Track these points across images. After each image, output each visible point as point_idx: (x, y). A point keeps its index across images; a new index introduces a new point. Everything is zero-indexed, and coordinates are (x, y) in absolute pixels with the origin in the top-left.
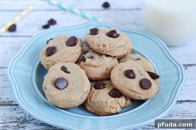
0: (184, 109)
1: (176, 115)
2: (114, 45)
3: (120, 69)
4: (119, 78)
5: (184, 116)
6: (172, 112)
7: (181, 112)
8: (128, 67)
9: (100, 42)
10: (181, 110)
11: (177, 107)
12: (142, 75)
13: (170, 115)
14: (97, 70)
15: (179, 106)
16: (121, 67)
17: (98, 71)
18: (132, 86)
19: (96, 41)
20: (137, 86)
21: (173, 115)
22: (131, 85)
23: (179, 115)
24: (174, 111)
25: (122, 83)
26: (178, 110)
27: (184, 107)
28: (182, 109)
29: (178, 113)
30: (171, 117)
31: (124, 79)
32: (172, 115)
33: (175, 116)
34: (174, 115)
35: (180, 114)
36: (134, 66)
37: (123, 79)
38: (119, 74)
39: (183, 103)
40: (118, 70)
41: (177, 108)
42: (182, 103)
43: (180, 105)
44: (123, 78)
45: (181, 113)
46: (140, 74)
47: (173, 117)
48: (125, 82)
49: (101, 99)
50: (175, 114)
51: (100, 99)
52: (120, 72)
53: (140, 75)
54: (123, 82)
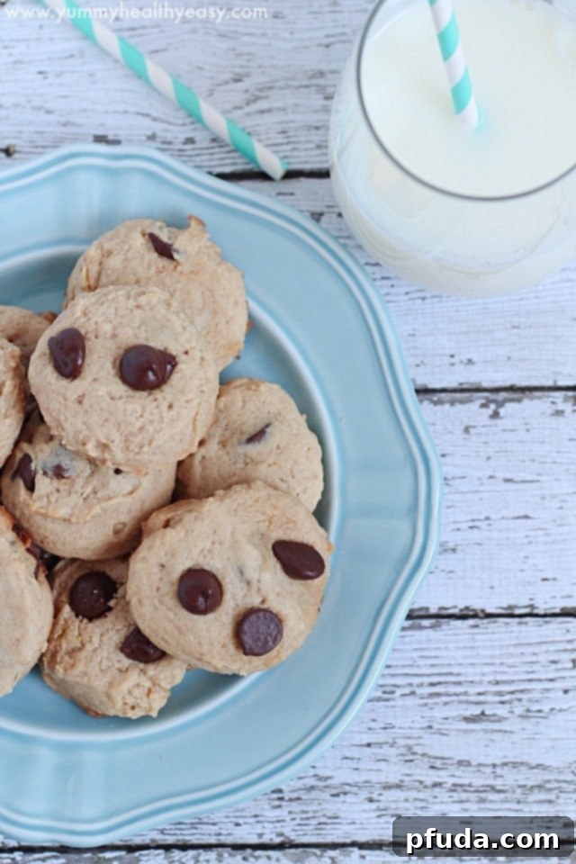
0: (441, 661)
1: (407, 691)
2: (146, 442)
3: (163, 566)
4: (156, 608)
5: (436, 700)
6: (393, 675)
7: (429, 675)
8: (196, 552)
9: (85, 432)
10: (432, 666)
11: (416, 649)
12: (249, 583)
13: (384, 692)
14: (78, 536)
15: (429, 641)
16: (166, 554)
17: (81, 538)
18: (205, 648)
19: (71, 424)
20: (224, 646)
21: (393, 692)
22: (200, 644)
23: (419, 691)
24: (403, 666)
25: (165, 631)
26: (418, 666)
27: (446, 648)
28: (436, 657)
29: (416, 681)
30: (387, 700)
31: (176, 614)
32: (393, 689)
33: (404, 695)
34: (399, 692)
35: (421, 685)
36: (221, 543)
37: (171, 615)
38: (158, 589)
39: (443, 627)
40: (156, 569)
41: (416, 654)
42: (439, 625)
43: (432, 634)
44: (171, 610)
45: (427, 680)
46: (241, 581)
47: (393, 699)
48: (179, 630)
49: (89, 680)
50: (404, 686)
51: (86, 679)
52: (161, 579)
53: (244, 585)
54: (170, 627)
